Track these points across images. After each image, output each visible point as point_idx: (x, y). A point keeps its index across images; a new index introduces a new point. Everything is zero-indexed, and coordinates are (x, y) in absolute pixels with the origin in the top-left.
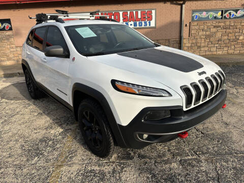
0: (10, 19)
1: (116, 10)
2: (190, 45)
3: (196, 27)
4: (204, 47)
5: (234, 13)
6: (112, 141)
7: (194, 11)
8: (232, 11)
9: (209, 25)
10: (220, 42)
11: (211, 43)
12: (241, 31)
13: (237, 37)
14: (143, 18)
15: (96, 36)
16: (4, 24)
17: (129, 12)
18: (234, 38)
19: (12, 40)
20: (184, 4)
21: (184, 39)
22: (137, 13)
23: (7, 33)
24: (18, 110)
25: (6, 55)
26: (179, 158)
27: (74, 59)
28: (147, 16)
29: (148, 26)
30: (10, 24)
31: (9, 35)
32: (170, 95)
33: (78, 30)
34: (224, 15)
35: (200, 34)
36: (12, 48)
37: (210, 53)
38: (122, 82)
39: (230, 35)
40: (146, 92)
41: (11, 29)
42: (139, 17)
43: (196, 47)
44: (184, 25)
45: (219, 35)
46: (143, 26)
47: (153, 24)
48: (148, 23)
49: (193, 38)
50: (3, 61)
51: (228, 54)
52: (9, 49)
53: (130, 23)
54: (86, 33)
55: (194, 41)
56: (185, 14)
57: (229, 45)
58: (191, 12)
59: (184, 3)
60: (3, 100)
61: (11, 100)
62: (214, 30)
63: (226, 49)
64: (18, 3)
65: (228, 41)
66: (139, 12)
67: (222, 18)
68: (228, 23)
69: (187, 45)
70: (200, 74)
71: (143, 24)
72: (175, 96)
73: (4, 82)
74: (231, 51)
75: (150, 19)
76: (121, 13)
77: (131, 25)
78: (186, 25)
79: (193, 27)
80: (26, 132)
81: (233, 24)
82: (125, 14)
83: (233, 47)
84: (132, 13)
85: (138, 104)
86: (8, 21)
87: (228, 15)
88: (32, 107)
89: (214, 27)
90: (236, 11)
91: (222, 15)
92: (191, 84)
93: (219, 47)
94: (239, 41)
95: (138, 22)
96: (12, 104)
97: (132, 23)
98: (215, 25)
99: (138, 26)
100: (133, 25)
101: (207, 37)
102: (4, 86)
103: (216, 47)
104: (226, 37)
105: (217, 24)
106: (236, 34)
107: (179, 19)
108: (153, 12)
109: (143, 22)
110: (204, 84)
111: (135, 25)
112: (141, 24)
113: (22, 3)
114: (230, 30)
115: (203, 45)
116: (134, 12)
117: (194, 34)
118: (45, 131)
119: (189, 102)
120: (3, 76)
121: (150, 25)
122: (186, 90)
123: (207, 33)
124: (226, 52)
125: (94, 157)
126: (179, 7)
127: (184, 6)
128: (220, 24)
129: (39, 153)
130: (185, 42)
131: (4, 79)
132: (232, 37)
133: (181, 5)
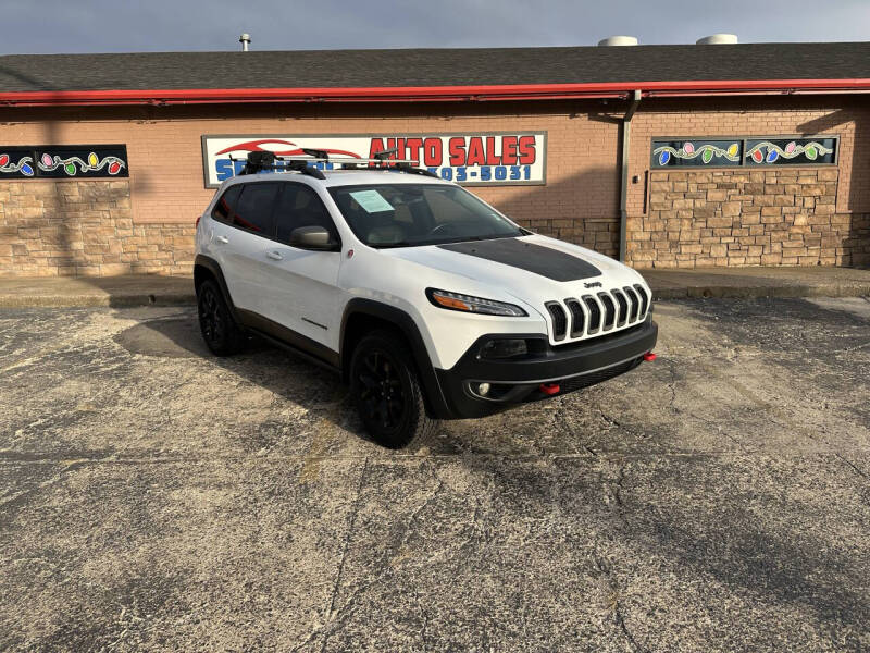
0: (125, 146)
1: (434, 131)
2: (646, 237)
3: (665, 187)
4: (691, 242)
5: (778, 150)
6: (422, 405)
7: (657, 142)
8: (769, 144)
9: (704, 180)
10: (736, 232)
11: (709, 234)
12: (799, 203)
13: (789, 218)
14: (509, 157)
15: (391, 208)
16: (106, 160)
17: (468, 139)
18: (780, 220)
19: (125, 203)
20: (629, 120)
21: (630, 218)
22: (491, 142)
23: (113, 186)
24: (186, 375)
25: (102, 248)
26: (553, 456)
27: (350, 253)
28: (521, 152)
29: (522, 178)
30: (124, 158)
31: (116, 191)
32: (526, 314)
33: (355, 195)
34: (747, 155)
35: (677, 205)
36: (123, 226)
37: (709, 263)
38: (446, 292)
39: (766, 211)
40: (485, 307)
41: (124, 173)
42: (498, 152)
43: (667, 244)
44: (630, 179)
45: (734, 210)
46: (508, 179)
47: (536, 173)
48: (522, 170)
49: (655, 216)
50: (92, 264)
51: (763, 266)
52: (111, 230)
53: (469, 170)
54: (373, 203)
55: (660, 227)
56: (632, 146)
57: (764, 240)
58: (649, 143)
59: (628, 118)
60: (137, 356)
61: (159, 356)
62: (718, 195)
63: (756, 252)
64: (156, 103)
65: (760, 230)
66: (498, 140)
67: (741, 163)
68: (758, 177)
69: (639, 236)
70: (588, 286)
71: (509, 173)
72: (533, 317)
73: (116, 317)
74: (771, 260)
75: (529, 158)
76: (446, 141)
77: (474, 174)
78: (635, 180)
79: (656, 186)
80: (226, 413)
81: (774, 181)
82: (457, 145)
83: (777, 248)
84: (476, 141)
85: (473, 328)
86: (120, 151)
87: (757, 154)
88: (219, 371)
89: (720, 187)
90: (783, 144)
91: (741, 153)
92: (566, 301)
93: (736, 246)
94: (795, 230)
95: (493, 168)
96: (165, 364)
97: (477, 169)
98: (719, 180)
99: (493, 179)
100: (479, 174)
101: (698, 214)
102: (124, 328)
103: (728, 244)
104: (755, 218)
105: (727, 179)
106: (785, 210)
107: (614, 161)
108: (539, 139)
109: (508, 168)
110: (591, 303)
111: (485, 174)
112: (501, 174)
113: (168, 103)
114: (766, 198)
115: (686, 237)
116: (484, 139)
117: (656, 204)
118: (267, 412)
119: (560, 329)
120: (107, 303)
121: (527, 176)
122: (555, 309)
123: (698, 204)
124: (758, 260)
125: (382, 450)
126: (615, 127)
127: (627, 125)
128: (735, 180)
129: (266, 443)
130: (632, 229)
131: (113, 311)
132: (773, 217)
133: (621, 123)
